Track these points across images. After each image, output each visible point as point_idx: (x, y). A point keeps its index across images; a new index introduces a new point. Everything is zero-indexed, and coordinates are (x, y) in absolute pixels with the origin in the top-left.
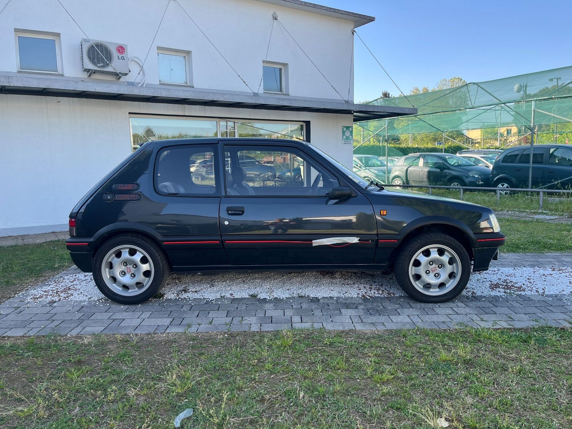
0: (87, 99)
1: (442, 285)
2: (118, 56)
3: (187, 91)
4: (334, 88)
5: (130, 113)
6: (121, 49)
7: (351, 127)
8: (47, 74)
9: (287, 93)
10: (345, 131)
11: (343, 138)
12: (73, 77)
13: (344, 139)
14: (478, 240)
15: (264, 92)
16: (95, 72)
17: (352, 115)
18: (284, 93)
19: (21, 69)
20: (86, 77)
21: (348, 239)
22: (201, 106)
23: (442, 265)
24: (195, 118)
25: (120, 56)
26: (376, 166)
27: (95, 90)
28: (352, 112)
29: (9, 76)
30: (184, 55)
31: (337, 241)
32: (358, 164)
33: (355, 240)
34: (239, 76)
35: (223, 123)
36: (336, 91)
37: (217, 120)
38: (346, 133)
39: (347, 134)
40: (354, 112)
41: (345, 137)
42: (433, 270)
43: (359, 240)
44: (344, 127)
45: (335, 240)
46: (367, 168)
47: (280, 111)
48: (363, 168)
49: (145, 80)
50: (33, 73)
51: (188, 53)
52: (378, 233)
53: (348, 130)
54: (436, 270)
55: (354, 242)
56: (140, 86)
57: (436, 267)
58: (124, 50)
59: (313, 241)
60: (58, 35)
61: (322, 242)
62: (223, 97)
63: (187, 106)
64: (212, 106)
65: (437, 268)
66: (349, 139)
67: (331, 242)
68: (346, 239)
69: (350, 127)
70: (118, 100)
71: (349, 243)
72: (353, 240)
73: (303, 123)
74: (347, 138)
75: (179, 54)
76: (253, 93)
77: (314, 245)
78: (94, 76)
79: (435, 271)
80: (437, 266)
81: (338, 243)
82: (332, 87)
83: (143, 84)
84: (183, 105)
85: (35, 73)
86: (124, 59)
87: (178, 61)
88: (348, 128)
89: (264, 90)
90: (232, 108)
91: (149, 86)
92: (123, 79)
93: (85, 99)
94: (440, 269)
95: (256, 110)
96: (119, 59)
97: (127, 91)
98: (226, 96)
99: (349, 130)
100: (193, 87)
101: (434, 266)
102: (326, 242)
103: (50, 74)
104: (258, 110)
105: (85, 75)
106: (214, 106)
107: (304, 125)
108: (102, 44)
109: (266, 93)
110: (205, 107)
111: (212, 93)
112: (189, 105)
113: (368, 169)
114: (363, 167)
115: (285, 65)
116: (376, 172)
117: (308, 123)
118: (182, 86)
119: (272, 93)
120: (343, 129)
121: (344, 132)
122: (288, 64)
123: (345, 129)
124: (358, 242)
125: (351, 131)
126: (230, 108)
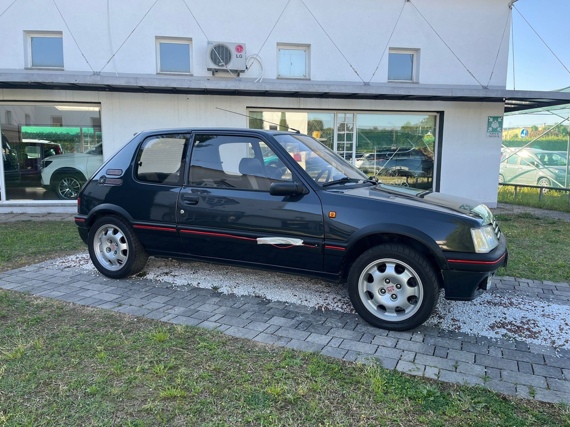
0: (211, 95)
1: (399, 310)
2: (237, 55)
3: (291, 84)
4: (470, 72)
5: (247, 107)
6: (240, 48)
7: (500, 117)
8: (179, 75)
9: (418, 82)
10: (492, 122)
11: (488, 130)
12: (201, 77)
13: (490, 132)
14: (448, 260)
15: (388, 82)
16: (217, 71)
17: (504, 103)
18: (414, 81)
19: (161, 71)
20: (211, 75)
21: (292, 241)
22: (317, 99)
23: (399, 286)
24: (311, 110)
25: (238, 54)
26: (559, 165)
27: (206, 87)
28: (504, 100)
29: (137, 78)
30: (304, 48)
31: (281, 241)
32: (535, 161)
33: (298, 242)
34: (351, 66)
35: (341, 115)
36: (472, 75)
37: (335, 112)
38: (492, 124)
39: (495, 125)
40: (506, 99)
41: (491, 129)
42: (390, 289)
43: (303, 243)
44: (491, 117)
45: (280, 240)
46: (546, 166)
47: (406, 101)
48: (541, 167)
49: (262, 76)
50: (168, 74)
51: (309, 46)
52: (325, 237)
53: (495, 121)
54: (393, 290)
55: (298, 244)
56: (257, 82)
57: (393, 287)
58: (242, 48)
59: (258, 239)
60: (190, 39)
61: (266, 241)
62: (328, 88)
63: (302, 99)
64: (328, 98)
65: (395, 288)
66: (497, 132)
67: (274, 241)
68: (290, 240)
69: (498, 117)
70: (238, 95)
71: (293, 245)
72: (297, 242)
73: (436, 113)
74: (495, 130)
75: (300, 48)
76: (364, 83)
77: (259, 243)
78: (218, 75)
79: (391, 291)
80: (395, 285)
81: (282, 244)
82: (468, 71)
83: (260, 79)
84: (298, 98)
85: (170, 75)
86: (242, 57)
87: (298, 55)
88: (495, 118)
89: (388, 79)
90: (350, 100)
91: (265, 81)
92: (242, 75)
93: (209, 96)
94: (398, 290)
95: (378, 100)
96: (237, 57)
97: (233, 86)
98: (332, 88)
99: (497, 121)
100: (310, 80)
101: (391, 284)
102: (270, 241)
103: (182, 75)
104: (379, 100)
105: (210, 74)
106: (331, 98)
107: (438, 115)
108: (223, 45)
109: (391, 82)
110: (321, 99)
111: (317, 85)
112: (304, 98)
113: (546, 168)
114: (541, 165)
115: (417, 50)
116: (557, 172)
117: (442, 113)
118: (301, 79)
119: (397, 82)
120: (489, 119)
121: (489, 124)
122: (420, 49)
123: (491, 120)
124: (302, 245)
125: (500, 122)
126: (348, 99)
